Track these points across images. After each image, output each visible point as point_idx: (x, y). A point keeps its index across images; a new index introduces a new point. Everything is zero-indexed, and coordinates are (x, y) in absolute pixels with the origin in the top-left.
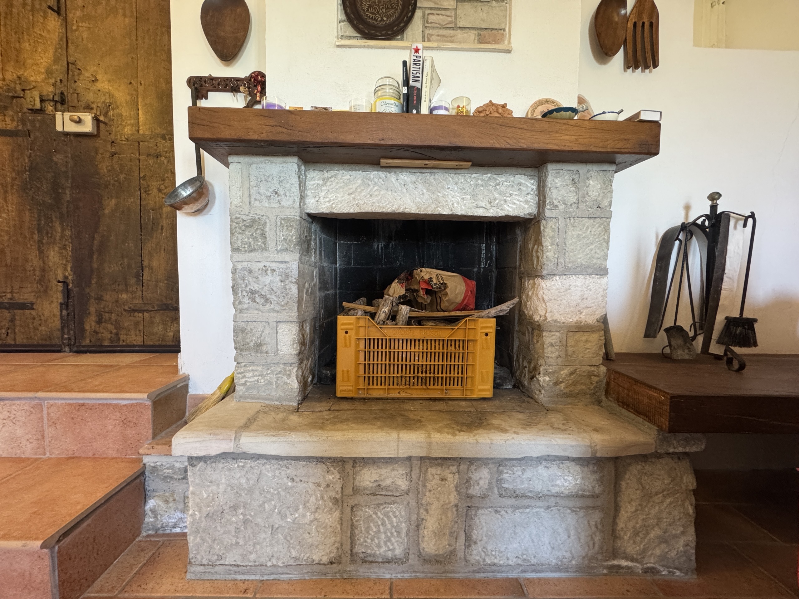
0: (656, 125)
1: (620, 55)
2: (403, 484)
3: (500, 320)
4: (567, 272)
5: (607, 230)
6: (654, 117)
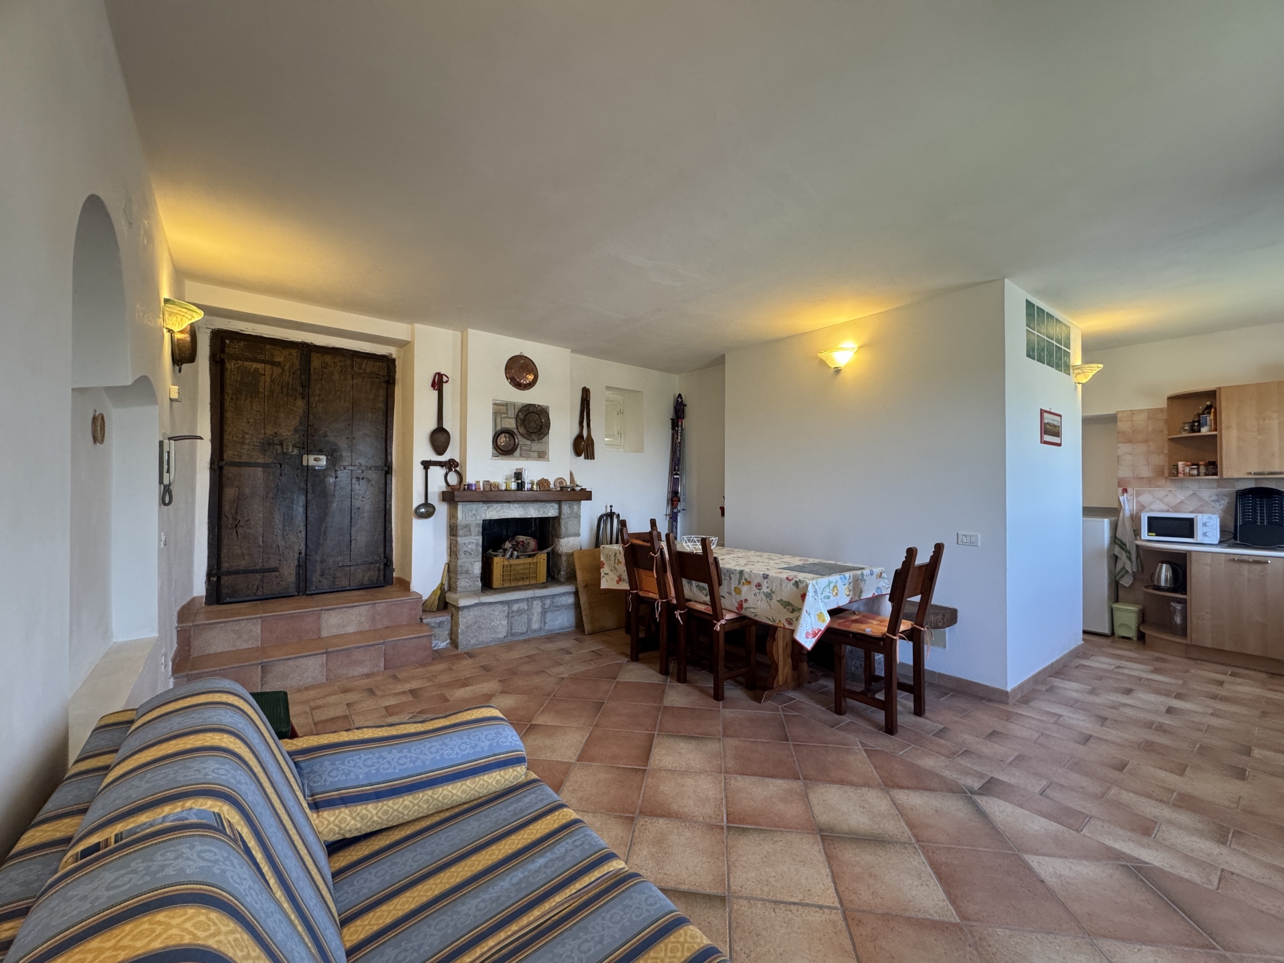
0: (591, 492)
1: (583, 455)
2: (526, 608)
3: (548, 554)
4: (568, 536)
5: (579, 521)
6: (590, 490)
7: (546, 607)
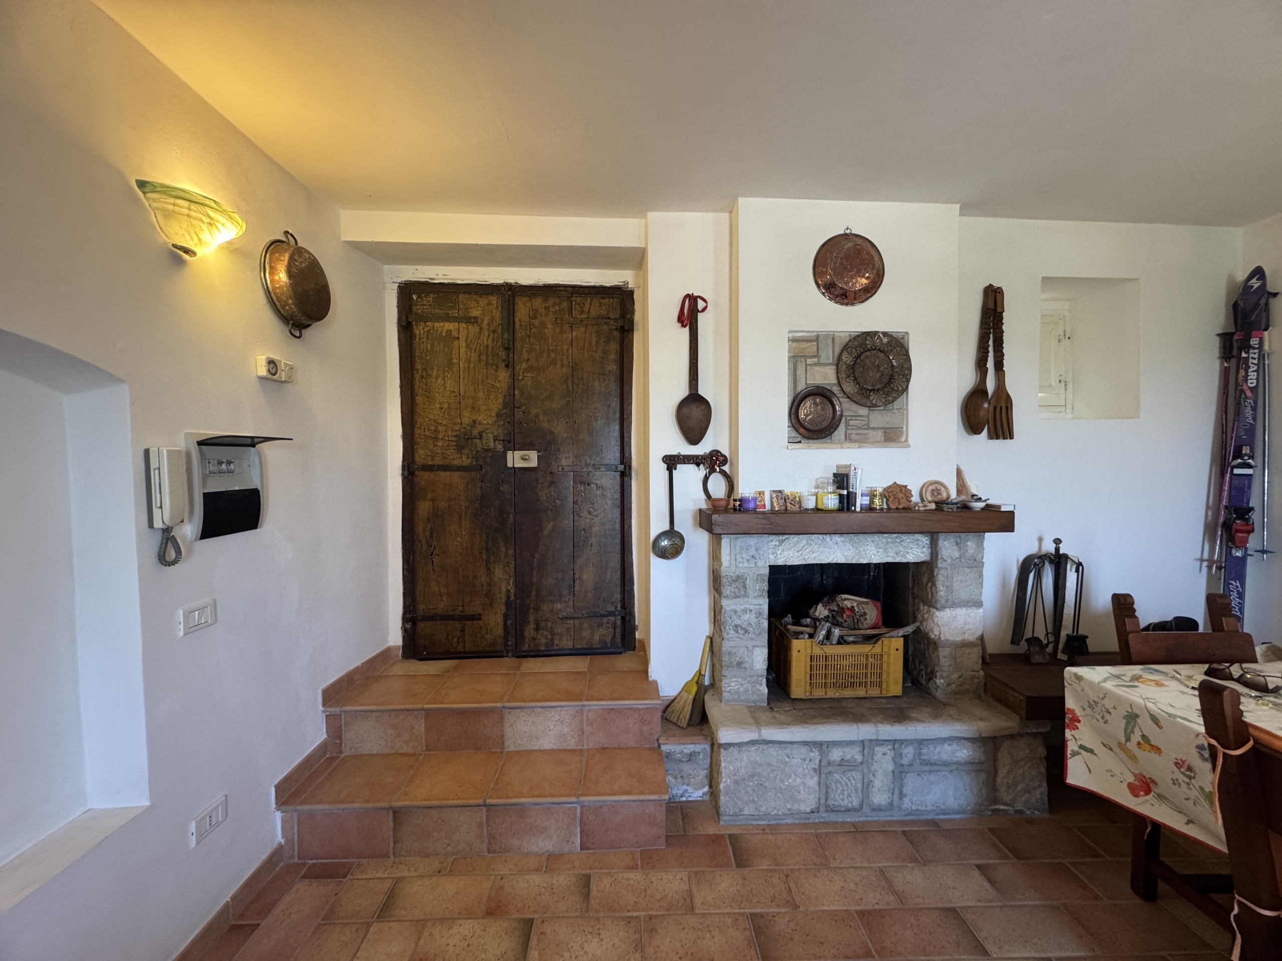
0: (1012, 513)
1: (985, 431)
2: (859, 758)
3: (905, 637)
4: (954, 605)
5: (981, 576)
6: (1011, 509)
7: (905, 761)
